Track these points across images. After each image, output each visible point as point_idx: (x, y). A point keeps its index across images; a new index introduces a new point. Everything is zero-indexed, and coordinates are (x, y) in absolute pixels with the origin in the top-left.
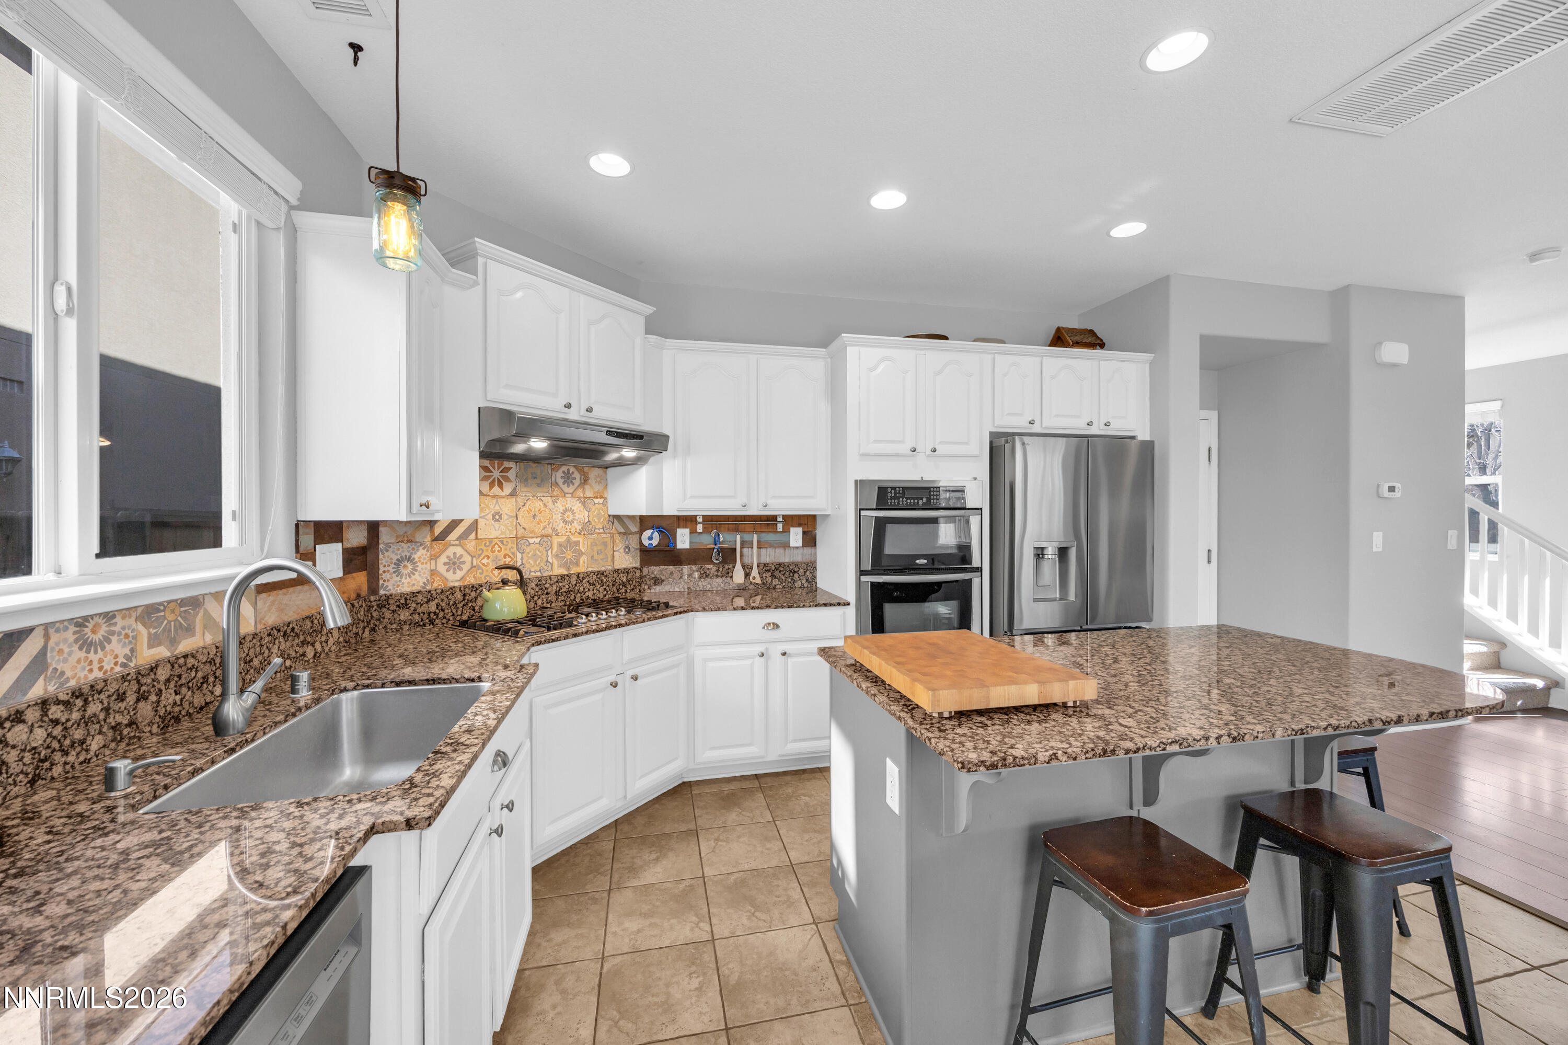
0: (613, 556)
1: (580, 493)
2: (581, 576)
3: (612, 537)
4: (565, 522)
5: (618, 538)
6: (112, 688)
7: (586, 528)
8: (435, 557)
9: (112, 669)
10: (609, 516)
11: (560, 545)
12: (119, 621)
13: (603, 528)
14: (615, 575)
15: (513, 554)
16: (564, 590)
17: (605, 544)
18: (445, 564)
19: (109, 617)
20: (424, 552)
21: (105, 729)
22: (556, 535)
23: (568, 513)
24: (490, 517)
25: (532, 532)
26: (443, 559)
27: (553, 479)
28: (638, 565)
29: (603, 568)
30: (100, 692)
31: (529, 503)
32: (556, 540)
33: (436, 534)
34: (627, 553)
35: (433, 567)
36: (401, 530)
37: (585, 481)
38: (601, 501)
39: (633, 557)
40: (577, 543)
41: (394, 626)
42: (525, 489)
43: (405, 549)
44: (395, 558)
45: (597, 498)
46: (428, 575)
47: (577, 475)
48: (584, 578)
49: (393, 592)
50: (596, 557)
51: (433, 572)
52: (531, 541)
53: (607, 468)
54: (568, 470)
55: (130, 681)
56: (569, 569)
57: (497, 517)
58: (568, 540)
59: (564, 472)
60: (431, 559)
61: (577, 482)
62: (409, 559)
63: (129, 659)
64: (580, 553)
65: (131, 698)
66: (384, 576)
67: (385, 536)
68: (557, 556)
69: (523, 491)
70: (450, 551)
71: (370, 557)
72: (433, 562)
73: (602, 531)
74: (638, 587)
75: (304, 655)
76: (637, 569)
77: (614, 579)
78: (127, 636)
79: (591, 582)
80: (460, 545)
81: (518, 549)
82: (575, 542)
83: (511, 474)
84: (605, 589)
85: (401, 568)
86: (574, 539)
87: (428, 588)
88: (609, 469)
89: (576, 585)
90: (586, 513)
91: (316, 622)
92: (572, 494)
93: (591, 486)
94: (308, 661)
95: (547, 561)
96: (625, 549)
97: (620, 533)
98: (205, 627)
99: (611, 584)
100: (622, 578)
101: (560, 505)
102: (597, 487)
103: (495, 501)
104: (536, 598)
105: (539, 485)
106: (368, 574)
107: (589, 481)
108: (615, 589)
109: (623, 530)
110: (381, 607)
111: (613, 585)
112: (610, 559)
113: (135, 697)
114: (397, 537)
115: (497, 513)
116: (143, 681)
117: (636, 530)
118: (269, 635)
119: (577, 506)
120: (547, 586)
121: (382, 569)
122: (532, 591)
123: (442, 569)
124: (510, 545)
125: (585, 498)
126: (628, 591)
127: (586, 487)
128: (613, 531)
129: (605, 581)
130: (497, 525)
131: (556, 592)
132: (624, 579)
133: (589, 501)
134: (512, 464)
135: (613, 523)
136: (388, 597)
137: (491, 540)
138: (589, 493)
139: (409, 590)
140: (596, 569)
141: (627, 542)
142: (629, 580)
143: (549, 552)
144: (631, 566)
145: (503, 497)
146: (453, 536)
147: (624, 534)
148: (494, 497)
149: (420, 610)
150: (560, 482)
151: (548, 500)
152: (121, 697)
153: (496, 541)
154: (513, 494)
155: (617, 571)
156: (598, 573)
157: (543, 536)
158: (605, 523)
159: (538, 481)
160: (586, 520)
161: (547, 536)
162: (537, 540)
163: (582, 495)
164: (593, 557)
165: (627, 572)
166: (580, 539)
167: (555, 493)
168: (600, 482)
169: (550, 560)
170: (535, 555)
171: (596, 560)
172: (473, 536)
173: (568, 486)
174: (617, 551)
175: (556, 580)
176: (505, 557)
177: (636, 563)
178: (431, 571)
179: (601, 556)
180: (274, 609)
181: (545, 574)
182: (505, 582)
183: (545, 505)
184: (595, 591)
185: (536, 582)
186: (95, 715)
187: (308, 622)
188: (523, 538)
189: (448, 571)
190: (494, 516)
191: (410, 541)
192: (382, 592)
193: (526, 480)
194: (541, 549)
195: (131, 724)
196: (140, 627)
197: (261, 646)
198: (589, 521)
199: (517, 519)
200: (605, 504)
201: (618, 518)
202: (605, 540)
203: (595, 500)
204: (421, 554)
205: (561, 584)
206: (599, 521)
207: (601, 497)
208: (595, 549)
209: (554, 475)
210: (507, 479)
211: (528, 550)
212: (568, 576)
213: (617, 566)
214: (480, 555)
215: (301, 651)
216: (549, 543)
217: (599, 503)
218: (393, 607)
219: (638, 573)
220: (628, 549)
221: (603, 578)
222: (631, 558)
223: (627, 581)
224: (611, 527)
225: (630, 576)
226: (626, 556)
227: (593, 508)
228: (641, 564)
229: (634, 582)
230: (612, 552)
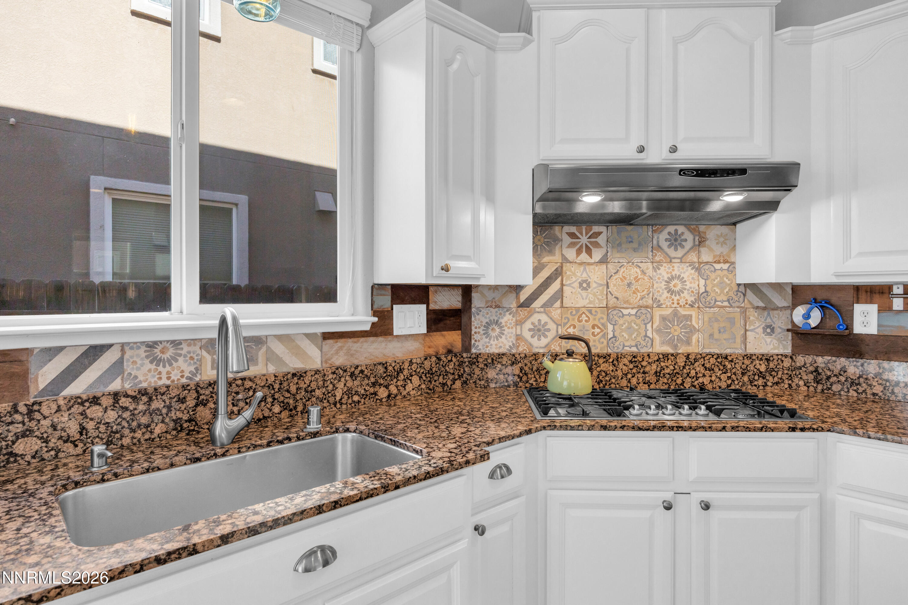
0: (745, 337)
1: (693, 257)
2: (692, 357)
3: (744, 311)
4: (670, 291)
5: (753, 315)
6: (174, 392)
7: (701, 300)
8: (520, 323)
9: (178, 379)
10: (739, 285)
11: (664, 319)
12: (185, 348)
13: (728, 301)
14: (747, 362)
15: (603, 324)
16: (667, 371)
17: (732, 321)
18: (530, 330)
19: (176, 344)
20: (510, 317)
21: (167, 420)
22: (659, 306)
23: (676, 281)
24: (576, 285)
25: (627, 302)
26: (528, 325)
27: (655, 242)
28: (788, 351)
29: (728, 351)
30: (163, 394)
31: (622, 270)
32: (657, 313)
33: (522, 301)
34: (769, 334)
35: (519, 332)
36: (490, 295)
37: (701, 242)
38: (726, 266)
39: (780, 340)
40: (689, 318)
41: (483, 382)
42: (618, 255)
43: (493, 314)
44: (485, 321)
45: (719, 262)
46: (513, 339)
47: (688, 236)
48: (696, 360)
49: (483, 351)
50: (716, 336)
51: (519, 337)
52: (625, 312)
53: (734, 224)
54: (676, 231)
55: (189, 390)
56: (675, 347)
57: (585, 285)
58: (675, 313)
59: (669, 233)
60: (517, 325)
61: (688, 245)
62: (497, 323)
63: (195, 375)
64: (692, 330)
65: (191, 403)
66: (475, 337)
67: (477, 301)
68: (658, 331)
69: (615, 257)
70: (535, 318)
71: (464, 320)
72: (519, 327)
73: (726, 304)
74: (786, 381)
75: (375, 394)
76: (786, 356)
77: (744, 366)
78: (192, 358)
79: (708, 366)
80: (545, 312)
81: (609, 320)
82: (685, 315)
83: (601, 239)
84: (729, 378)
85: (490, 331)
86: (682, 311)
87: (514, 351)
88: (738, 226)
89: (684, 368)
90: (702, 282)
91: (390, 368)
92: (681, 258)
93: (711, 250)
94: (381, 400)
95: (646, 336)
96: (764, 330)
97: (758, 307)
98: (268, 360)
99: (739, 372)
100: (758, 366)
101: (664, 272)
102: (719, 250)
103: (582, 268)
104: (629, 376)
105: (635, 250)
106: (463, 334)
108: (746, 379)
109: (761, 304)
110: (471, 363)
111: (743, 374)
112: (739, 340)
113: (194, 403)
114: (487, 302)
115: (585, 281)
116: (202, 392)
117: (785, 304)
118: (334, 373)
119: (688, 273)
120: (644, 363)
121: (474, 330)
122: (624, 367)
123: (527, 335)
124: (599, 315)
125: (700, 263)
126: (769, 384)
127: (702, 250)
128: (746, 304)
129: (729, 366)
130: (584, 293)
131: (656, 372)
132: (763, 368)
133: (707, 267)
134: (602, 229)
135: (744, 295)
136: (478, 356)
137: (578, 309)
138: (706, 256)
139: (497, 351)
140: (717, 351)
141: (769, 320)
142: (770, 371)
143: (649, 326)
144: (776, 352)
145: (589, 264)
146: (537, 304)
147: (764, 309)
148: (581, 264)
149: (505, 371)
150: (664, 245)
151: (648, 267)
152: (182, 400)
153: (584, 310)
154: (604, 261)
155: (749, 357)
156: (719, 356)
157: (640, 307)
158: (731, 294)
159: (635, 245)
160: (702, 290)
161: (647, 307)
162: (633, 312)
163: (696, 260)
164: (711, 335)
165: (768, 360)
166: (693, 313)
167: (657, 259)
168: (724, 243)
169: (649, 334)
170: (629, 328)
171: (716, 340)
172: (558, 304)
173: (676, 249)
174: (752, 330)
175: (656, 358)
176: (593, 327)
177: (785, 347)
178: (517, 335)
179: (725, 336)
180: (341, 353)
181: (643, 351)
182: (570, 354)
183: (643, 273)
184: (713, 378)
185: (630, 358)
186: (158, 409)
187: (381, 369)
188: (615, 308)
189: (532, 337)
190: (581, 284)
191: (497, 306)
192: (473, 351)
193: (620, 245)
194: (638, 321)
195: (190, 421)
196: (204, 353)
197: (324, 381)
198: (706, 291)
199: (608, 287)
200: (732, 269)
201: (753, 287)
202: (732, 316)
203: (714, 265)
204: (507, 319)
205: (662, 364)
206: (722, 292)
207: (725, 262)
208: (716, 325)
209: (655, 237)
210: (597, 245)
211: (621, 321)
212: (672, 355)
213: (751, 350)
214: (565, 324)
215: (372, 390)
216: (649, 316)
217: (721, 269)
218: (481, 366)
219: (787, 363)
220: (770, 329)
221: (727, 363)
222: (775, 341)
223: (766, 371)
224: (741, 300)
225: (772, 365)
226: (768, 339)
227: (713, 276)
228: (792, 351)
229: (780, 373)
230: (742, 332)
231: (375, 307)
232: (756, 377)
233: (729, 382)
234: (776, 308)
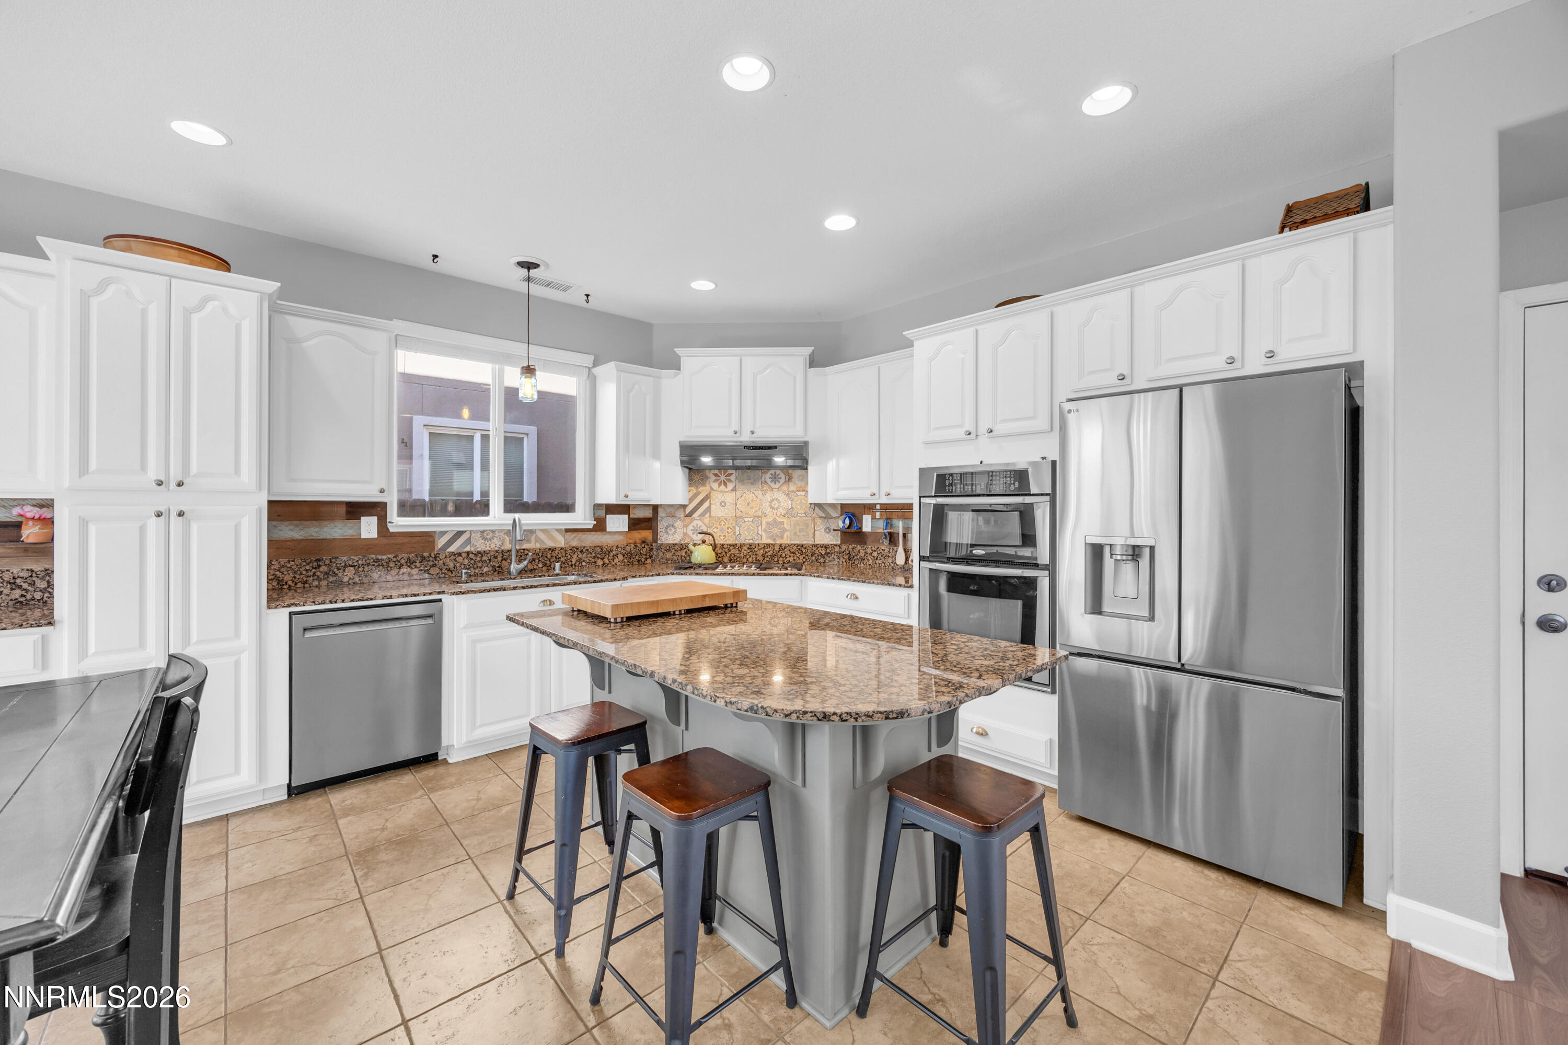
0: (814, 534)
1: (785, 488)
2: (783, 546)
3: (814, 519)
4: (772, 508)
5: (819, 521)
7: (789, 513)
8: (686, 526)
10: (811, 504)
11: (768, 524)
13: (805, 513)
14: (814, 549)
15: (733, 527)
16: (769, 554)
17: (807, 525)
18: (692, 530)
20: (680, 522)
22: (765, 516)
23: (775, 502)
24: (718, 504)
25: (747, 514)
26: (690, 527)
27: (763, 479)
28: (839, 542)
29: (804, 543)
31: (745, 495)
32: (764, 520)
33: (687, 514)
34: (827, 532)
35: (685, 531)
36: (669, 510)
37: (790, 479)
38: (804, 492)
39: (833, 536)
40: (782, 523)
41: (664, 560)
42: (742, 486)
43: (670, 521)
44: (666, 524)
45: (800, 491)
46: (682, 535)
47: (782, 476)
48: (785, 547)
49: (664, 542)
50: (798, 534)
51: (685, 534)
52: (746, 520)
54: (775, 472)
56: (775, 540)
57: (723, 504)
58: (775, 520)
59: (771, 474)
60: (684, 527)
61: (782, 481)
62: (673, 526)
64: (785, 530)
66: (660, 534)
67: (661, 513)
68: (765, 531)
69: (741, 488)
70: (695, 523)
71: (654, 524)
72: (685, 528)
73: (804, 515)
74: (836, 560)
75: (595, 562)
76: (836, 545)
77: (812, 551)
78: (500, 538)
79: (792, 551)
80: (700, 520)
81: (737, 524)
82: (780, 522)
83: (733, 478)
84: (804, 558)
85: (669, 531)
86: (779, 520)
87: (682, 542)
89: (779, 552)
90: (790, 502)
91: (604, 550)
92: (778, 489)
93: (794, 483)
94: (598, 566)
95: (758, 534)
96: (825, 530)
97: (821, 517)
99: (810, 555)
100: (820, 551)
101: (769, 496)
102: (799, 484)
103: (721, 494)
104: (748, 557)
105: (752, 484)
106: (653, 532)
107: (793, 480)
108: (813, 558)
109: (824, 515)
110: (658, 549)
111: (812, 555)
112: (811, 536)
114: (667, 514)
115: (723, 502)
117: (837, 515)
118: (571, 550)
119: (782, 497)
120: (756, 549)
121: (659, 530)
122: (745, 552)
123: (690, 533)
124: (731, 522)
125: (789, 491)
126: (827, 561)
127: (791, 484)
128: (815, 516)
129: (804, 551)
130: (723, 509)
131: (763, 555)
132: (823, 552)
133: (792, 494)
134: (733, 471)
135: (814, 510)
136: (661, 545)
137: (719, 518)
138: (792, 487)
139: (672, 542)
140: (798, 543)
141: (827, 525)
142: (827, 554)
143: (760, 528)
144: (832, 543)
145: (727, 492)
146: (696, 515)
147: (825, 518)
148: (721, 492)
149: (677, 554)
150: (769, 481)
151: (759, 494)
153: (722, 518)
154: (734, 490)
155: (816, 546)
156: (799, 545)
157: (755, 517)
158: (807, 509)
159: (752, 481)
160: (790, 507)
161: (758, 517)
162: (751, 520)
163: (786, 489)
164: (795, 533)
165: (826, 547)
166: (785, 520)
167: (764, 489)
168: (802, 480)
169: (760, 532)
170: (749, 529)
171: (798, 536)
172: (708, 514)
173: (775, 483)
174: (818, 530)
175: (763, 546)
176: (728, 529)
177: (835, 540)
178: (684, 533)
179: (803, 534)
180: (576, 539)
181: (757, 542)
182: (704, 542)
183: (757, 497)
184: (795, 558)
185: (748, 546)
187: (598, 550)
188: (740, 517)
189: (693, 534)
190: (721, 503)
191: (673, 516)
192: (659, 542)
193: (743, 481)
194: (753, 525)
196: (506, 537)
197: (565, 553)
198: (792, 508)
199: (736, 505)
200: (806, 495)
201: (819, 506)
202: (807, 522)
203: (797, 493)
204: (678, 524)
205: (766, 550)
206: (801, 508)
207: (804, 491)
208: (798, 528)
209: (764, 476)
210: (730, 481)
211: (743, 525)
212: (772, 544)
213: (817, 542)
214: (712, 527)
215: (593, 560)
216: (759, 522)
217: (801, 495)
218: (663, 551)
219: (837, 549)
220: (828, 530)
221: (803, 549)
222: (831, 537)
223: (825, 554)
224: (812, 513)
225: (828, 550)
226: (827, 535)
227: (796, 499)
228: (841, 542)
229: (833, 555)
230: (813, 531)
231: (596, 515)
232: (820, 557)
233: (804, 560)
234: (832, 518)
